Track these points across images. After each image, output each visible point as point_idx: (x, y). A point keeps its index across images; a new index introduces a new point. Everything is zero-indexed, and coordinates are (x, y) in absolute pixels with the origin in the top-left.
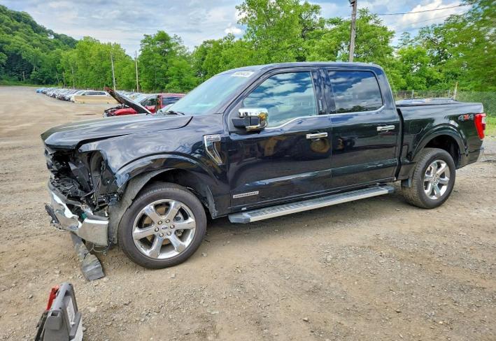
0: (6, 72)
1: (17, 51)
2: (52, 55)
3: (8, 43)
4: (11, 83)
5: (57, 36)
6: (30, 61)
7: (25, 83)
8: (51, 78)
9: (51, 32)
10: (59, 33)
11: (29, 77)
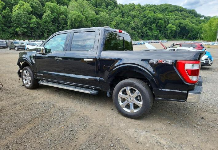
0: (178, 35)
1: (185, 26)
2: (199, 27)
3: (182, 23)
4: (179, 39)
5: (205, 18)
6: (189, 30)
7: (184, 39)
8: (196, 37)
9: (203, 16)
10: (207, 16)
11: (187, 37)
